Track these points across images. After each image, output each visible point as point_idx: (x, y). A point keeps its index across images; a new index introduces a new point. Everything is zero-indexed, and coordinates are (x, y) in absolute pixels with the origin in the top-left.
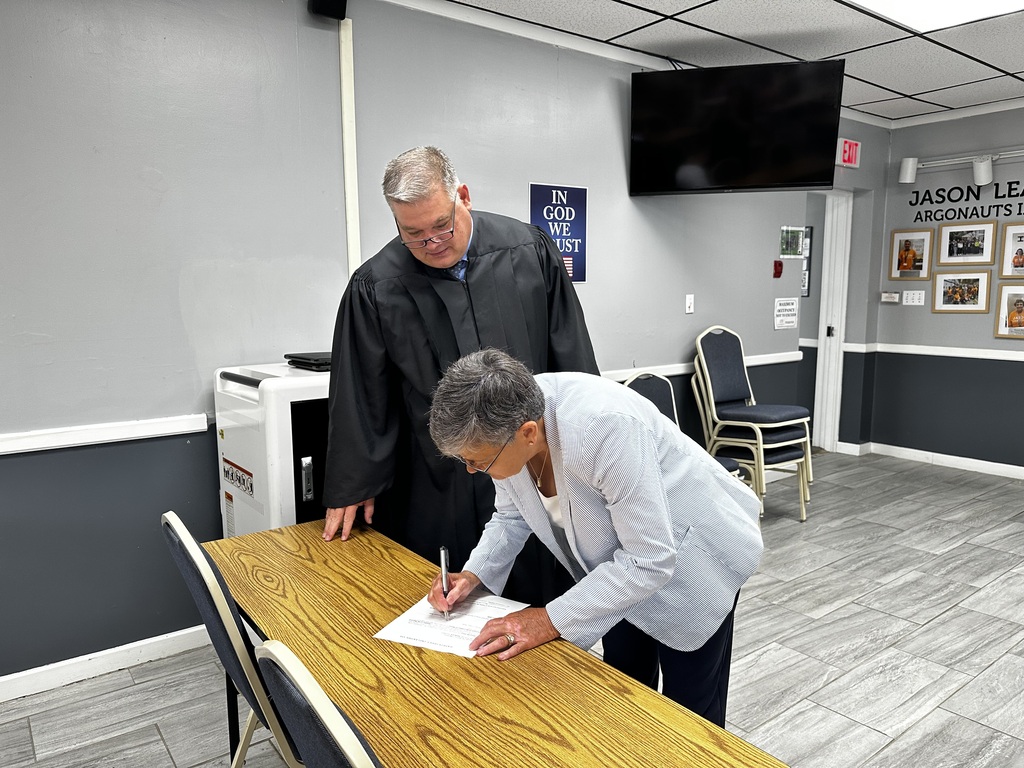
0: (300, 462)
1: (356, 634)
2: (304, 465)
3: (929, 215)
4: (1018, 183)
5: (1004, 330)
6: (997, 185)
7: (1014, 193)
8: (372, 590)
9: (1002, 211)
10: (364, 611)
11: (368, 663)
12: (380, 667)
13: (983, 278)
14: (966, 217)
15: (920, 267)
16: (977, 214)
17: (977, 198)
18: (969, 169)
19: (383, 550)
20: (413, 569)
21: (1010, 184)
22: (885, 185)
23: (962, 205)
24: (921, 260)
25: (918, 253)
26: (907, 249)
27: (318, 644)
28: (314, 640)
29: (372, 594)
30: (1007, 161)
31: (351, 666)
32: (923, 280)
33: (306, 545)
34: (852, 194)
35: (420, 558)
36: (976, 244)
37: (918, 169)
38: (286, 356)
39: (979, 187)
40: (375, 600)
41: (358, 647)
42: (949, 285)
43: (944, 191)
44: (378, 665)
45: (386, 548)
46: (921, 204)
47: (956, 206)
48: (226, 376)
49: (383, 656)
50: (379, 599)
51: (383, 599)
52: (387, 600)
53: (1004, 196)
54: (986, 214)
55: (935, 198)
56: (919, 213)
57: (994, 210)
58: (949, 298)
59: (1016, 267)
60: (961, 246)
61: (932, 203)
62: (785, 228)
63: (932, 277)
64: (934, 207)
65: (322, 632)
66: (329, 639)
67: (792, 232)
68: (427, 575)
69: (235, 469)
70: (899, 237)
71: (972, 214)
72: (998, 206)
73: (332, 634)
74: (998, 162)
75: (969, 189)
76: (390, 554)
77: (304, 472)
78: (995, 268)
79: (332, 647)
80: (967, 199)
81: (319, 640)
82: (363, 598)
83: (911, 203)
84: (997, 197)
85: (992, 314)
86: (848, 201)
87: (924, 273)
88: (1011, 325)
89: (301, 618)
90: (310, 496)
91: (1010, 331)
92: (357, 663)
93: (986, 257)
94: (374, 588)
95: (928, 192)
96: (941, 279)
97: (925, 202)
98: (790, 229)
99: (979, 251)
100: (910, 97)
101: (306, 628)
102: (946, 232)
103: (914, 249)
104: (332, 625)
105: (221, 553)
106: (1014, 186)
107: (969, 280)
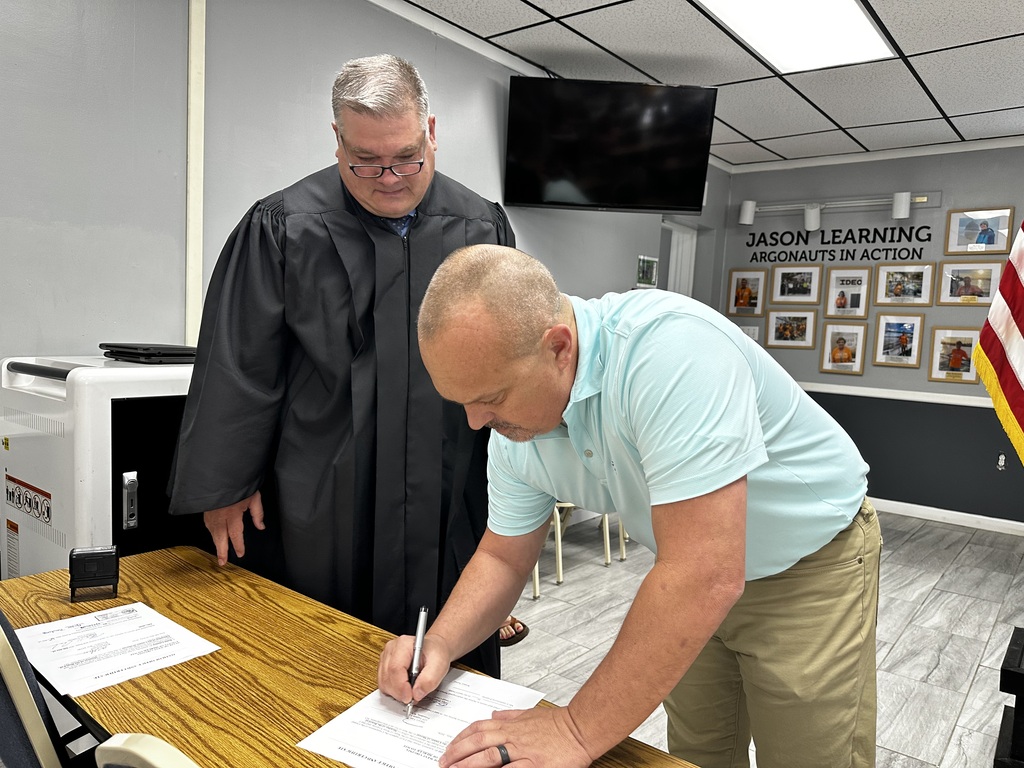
0: (121, 478)
1: (235, 706)
2: (126, 482)
3: (764, 256)
4: (840, 231)
5: (828, 366)
6: (823, 232)
7: (837, 240)
8: (245, 642)
9: (827, 255)
10: (240, 672)
11: (261, 748)
12: (282, 753)
13: (810, 316)
14: (796, 259)
15: (755, 305)
16: (805, 257)
17: (806, 242)
18: (801, 215)
19: (249, 589)
20: (295, 611)
21: (834, 231)
22: (725, 225)
23: (793, 248)
24: (756, 298)
25: (753, 291)
26: (744, 287)
27: (177, 725)
28: (171, 720)
29: (246, 647)
30: (831, 211)
31: (237, 756)
32: (758, 316)
33: (137, 584)
34: (696, 232)
35: (303, 597)
36: (805, 285)
37: (756, 212)
38: (101, 346)
39: (808, 232)
40: (252, 656)
41: (242, 726)
42: (780, 322)
43: (777, 234)
44: (278, 751)
45: (253, 586)
46: (757, 245)
47: (788, 249)
48: (16, 368)
49: (282, 736)
50: (257, 654)
51: (264, 653)
52: (270, 655)
53: (829, 243)
54: (813, 258)
55: (769, 240)
56: (755, 254)
57: (820, 255)
58: (780, 336)
59: (839, 307)
60: (791, 286)
61: (766, 245)
62: (642, 257)
63: (765, 314)
64: (769, 249)
65: (181, 706)
66: (194, 716)
67: (648, 262)
68: (317, 619)
69: (24, 489)
70: (737, 276)
71: (801, 257)
72: (823, 251)
73: (197, 707)
74: (824, 211)
75: (799, 234)
76: (259, 592)
77: (125, 492)
78: (820, 308)
79: (200, 728)
80: (797, 244)
81: (179, 719)
82: (234, 652)
83: (747, 244)
84: (823, 243)
85: (817, 351)
86: (692, 238)
87: (758, 310)
88: (834, 361)
89: (146, 687)
90: (133, 523)
91: (833, 366)
92: (245, 750)
93: (813, 297)
94: (246, 639)
95: (763, 235)
96: (773, 316)
97: (761, 244)
98: (646, 258)
99: (807, 291)
100: (754, 142)
101: (155, 701)
102: (779, 272)
103: (750, 287)
104: (195, 694)
105: (9, 599)
106: (837, 234)
107: (798, 318)
